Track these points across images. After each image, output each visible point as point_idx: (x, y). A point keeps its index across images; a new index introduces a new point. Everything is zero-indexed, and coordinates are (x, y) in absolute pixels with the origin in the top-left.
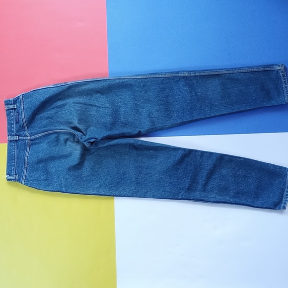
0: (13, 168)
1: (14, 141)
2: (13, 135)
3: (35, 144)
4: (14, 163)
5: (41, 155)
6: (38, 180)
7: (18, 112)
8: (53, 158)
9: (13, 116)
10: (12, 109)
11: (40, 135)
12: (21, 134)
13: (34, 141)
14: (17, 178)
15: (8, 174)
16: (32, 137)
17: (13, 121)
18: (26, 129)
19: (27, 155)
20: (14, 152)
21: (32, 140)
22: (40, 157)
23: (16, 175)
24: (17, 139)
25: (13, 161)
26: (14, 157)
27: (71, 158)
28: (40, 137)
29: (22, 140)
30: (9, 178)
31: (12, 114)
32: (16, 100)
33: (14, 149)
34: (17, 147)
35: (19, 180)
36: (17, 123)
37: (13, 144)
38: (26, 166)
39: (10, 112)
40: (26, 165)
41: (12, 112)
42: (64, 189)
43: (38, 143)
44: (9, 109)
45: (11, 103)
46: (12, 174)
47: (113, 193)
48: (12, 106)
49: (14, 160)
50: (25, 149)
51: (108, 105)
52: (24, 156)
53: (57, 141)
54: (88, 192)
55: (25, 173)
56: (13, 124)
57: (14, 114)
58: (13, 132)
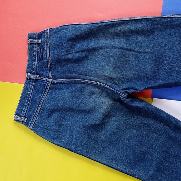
0: (24, 108)
1: (33, 79)
2: (34, 74)
3: (56, 89)
4: (27, 103)
5: (59, 103)
6: (47, 129)
7: (42, 49)
8: (71, 110)
9: (35, 51)
10: (35, 44)
11: (64, 80)
12: (43, 74)
13: (55, 86)
14: (25, 121)
15: (16, 114)
16: (55, 81)
17: (35, 57)
18: (49, 69)
19: (43, 99)
20: (30, 91)
21: (54, 84)
22: (57, 105)
23: (25, 117)
24: (37, 78)
25: (26, 101)
26: (28, 97)
27: (92, 116)
28: (63, 83)
29: (42, 81)
30: (17, 119)
31: (35, 49)
32: (42, 34)
33: (31, 89)
34: (35, 88)
35: (27, 124)
36: (40, 60)
37: (31, 83)
38: (38, 111)
39: (33, 47)
40: (39, 108)
41: (35, 47)
42: (73, 148)
43: (59, 89)
44: (32, 44)
45: (35, 36)
46: (22, 115)
47: (127, 170)
48: (35, 41)
49: (28, 100)
50: (42, 92)
51: (149, 50)
52: (40, 99)
53: (81, 92)
54: (100, 160)
55: (36, 118)
56: (35, 60)
57: (37, 49)
58: (33, 69)
